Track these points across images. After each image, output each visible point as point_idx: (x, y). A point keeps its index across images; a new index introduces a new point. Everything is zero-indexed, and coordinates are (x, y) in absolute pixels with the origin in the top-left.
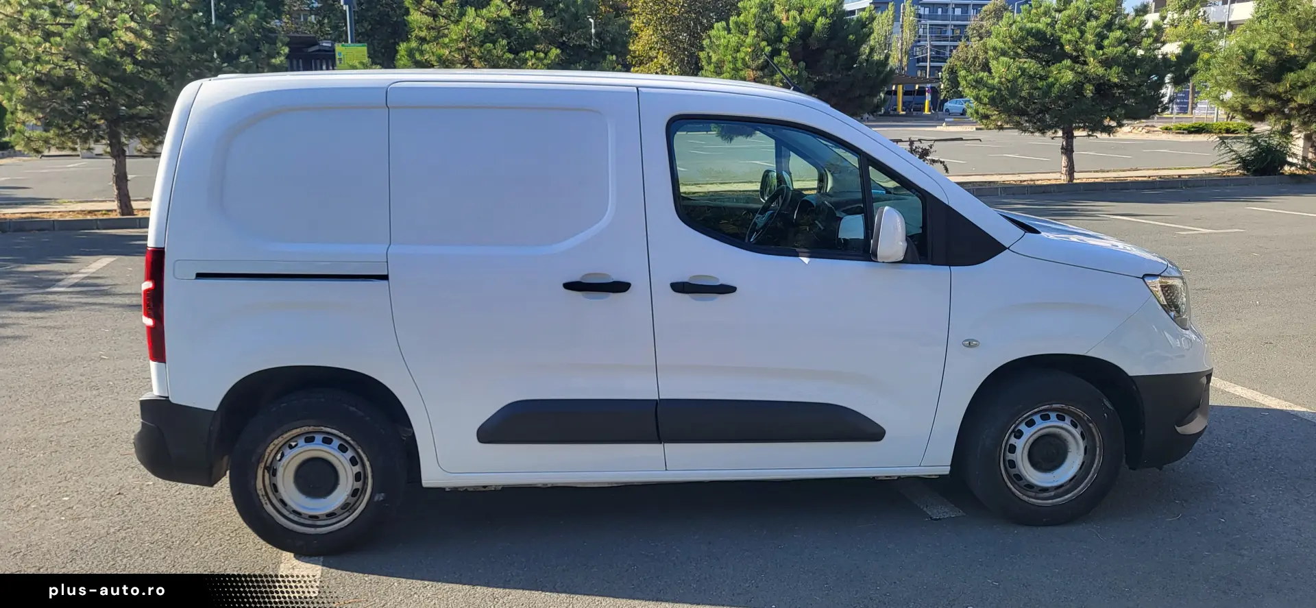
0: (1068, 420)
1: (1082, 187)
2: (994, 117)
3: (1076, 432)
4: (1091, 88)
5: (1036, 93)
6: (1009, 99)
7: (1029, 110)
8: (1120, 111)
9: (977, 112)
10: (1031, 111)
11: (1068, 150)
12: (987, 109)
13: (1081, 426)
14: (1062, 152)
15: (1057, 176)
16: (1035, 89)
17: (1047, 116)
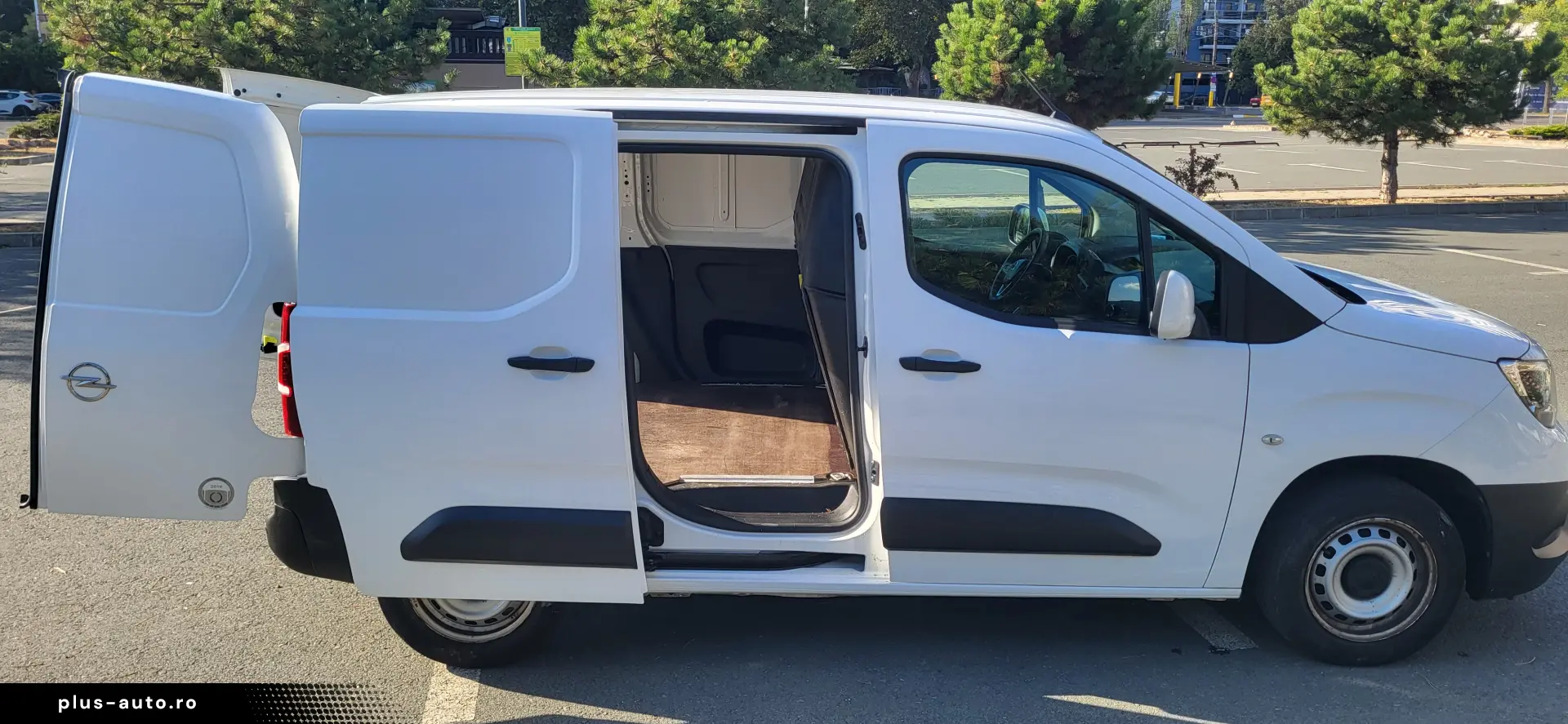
0: (1394, 536)
1: (1407, 210)
2: (1298, 121)
3: (1404, 553)
4: (1423, 86)
5: (1352, 92)
6: (1317, 100)
7: (1342, 113)
8: (1458, 116)
9: (1276, 115)
10: (1345, 114)
11: (1390, 163)
12: (1289, 112)
13: (1410, 544)
14: (1383, 166)
15: (1374, 193)
16: (1351, 87)
17: (1365, 121)
